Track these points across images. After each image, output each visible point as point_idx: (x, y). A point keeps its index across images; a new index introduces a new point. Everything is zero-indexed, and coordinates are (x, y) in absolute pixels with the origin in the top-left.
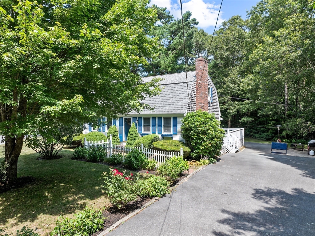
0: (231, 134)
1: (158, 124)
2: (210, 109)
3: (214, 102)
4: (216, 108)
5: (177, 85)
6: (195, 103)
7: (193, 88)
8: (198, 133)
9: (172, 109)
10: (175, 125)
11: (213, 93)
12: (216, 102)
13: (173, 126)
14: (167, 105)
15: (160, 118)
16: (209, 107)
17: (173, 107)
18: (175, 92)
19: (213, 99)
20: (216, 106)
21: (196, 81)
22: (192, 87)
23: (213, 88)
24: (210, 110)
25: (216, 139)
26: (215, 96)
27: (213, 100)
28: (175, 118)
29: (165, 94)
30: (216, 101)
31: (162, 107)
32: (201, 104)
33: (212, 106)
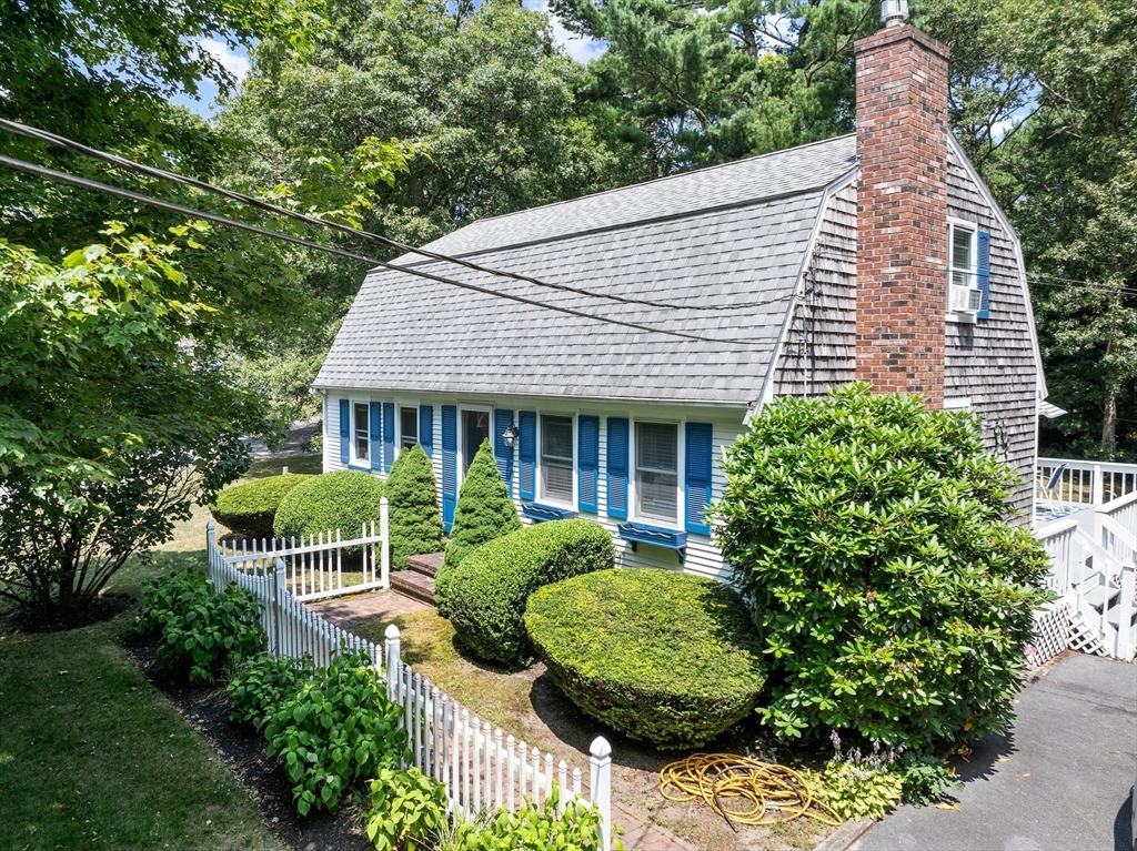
0: (1109, 522)
1: (609, 461)
2: (971, 362)
3: (1003, 317)
4: (1013, 354)
5: (731, 215)
6: (846, 328)
7: (829, 228)
8: (816, 572)
9: (681, 370)
10: (700, 478)
11: (999, 261)
12: (1012, 317)
13: (689, 481)
14: (658, 348)
15: (618, 425)
16: (966, 353)
17: (692, 359)
18: (713, 259)
19: (992, 297)
20: (1013, 344)
21: (860, 187)
22: (820, 226)
23: (993, 233)
24: (970, 372)
25: (959, 629)
26: (1009, 281)
27: (993, 306)
28: (701, 432)
29: (658, 276)
30: (1020, 309)
31: (629, 359)
32: (886, 337)
33: (983, 343)
